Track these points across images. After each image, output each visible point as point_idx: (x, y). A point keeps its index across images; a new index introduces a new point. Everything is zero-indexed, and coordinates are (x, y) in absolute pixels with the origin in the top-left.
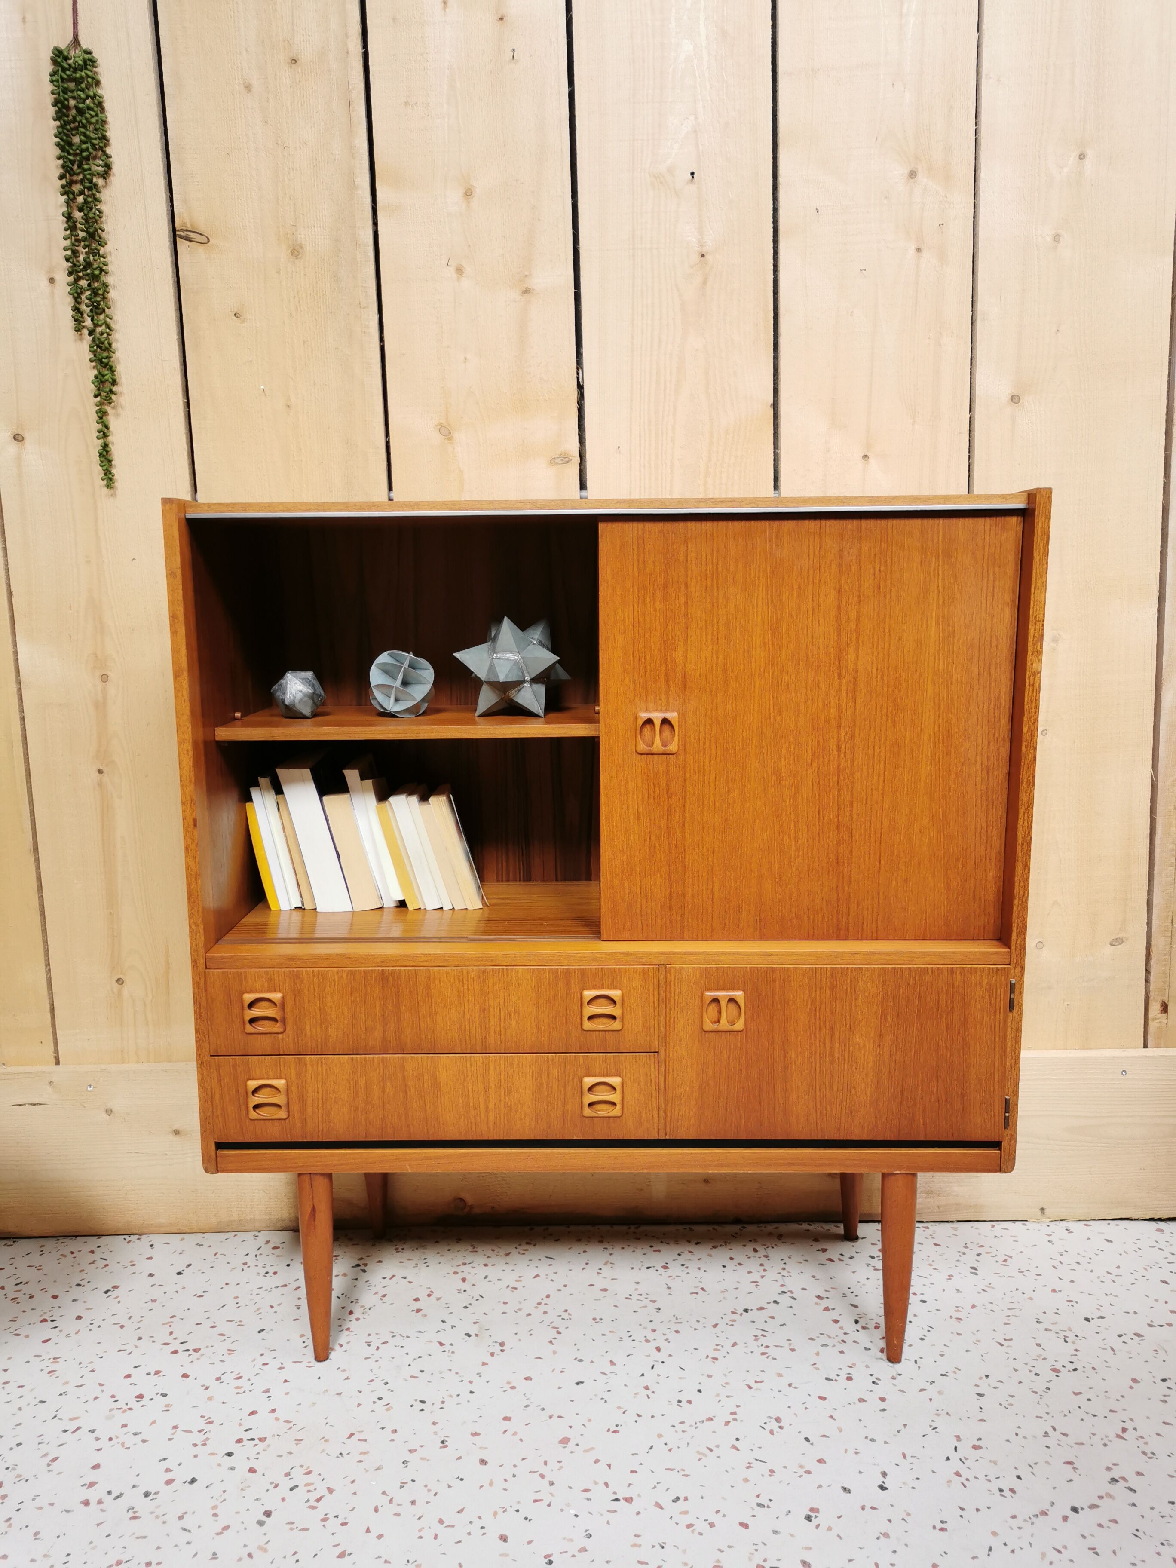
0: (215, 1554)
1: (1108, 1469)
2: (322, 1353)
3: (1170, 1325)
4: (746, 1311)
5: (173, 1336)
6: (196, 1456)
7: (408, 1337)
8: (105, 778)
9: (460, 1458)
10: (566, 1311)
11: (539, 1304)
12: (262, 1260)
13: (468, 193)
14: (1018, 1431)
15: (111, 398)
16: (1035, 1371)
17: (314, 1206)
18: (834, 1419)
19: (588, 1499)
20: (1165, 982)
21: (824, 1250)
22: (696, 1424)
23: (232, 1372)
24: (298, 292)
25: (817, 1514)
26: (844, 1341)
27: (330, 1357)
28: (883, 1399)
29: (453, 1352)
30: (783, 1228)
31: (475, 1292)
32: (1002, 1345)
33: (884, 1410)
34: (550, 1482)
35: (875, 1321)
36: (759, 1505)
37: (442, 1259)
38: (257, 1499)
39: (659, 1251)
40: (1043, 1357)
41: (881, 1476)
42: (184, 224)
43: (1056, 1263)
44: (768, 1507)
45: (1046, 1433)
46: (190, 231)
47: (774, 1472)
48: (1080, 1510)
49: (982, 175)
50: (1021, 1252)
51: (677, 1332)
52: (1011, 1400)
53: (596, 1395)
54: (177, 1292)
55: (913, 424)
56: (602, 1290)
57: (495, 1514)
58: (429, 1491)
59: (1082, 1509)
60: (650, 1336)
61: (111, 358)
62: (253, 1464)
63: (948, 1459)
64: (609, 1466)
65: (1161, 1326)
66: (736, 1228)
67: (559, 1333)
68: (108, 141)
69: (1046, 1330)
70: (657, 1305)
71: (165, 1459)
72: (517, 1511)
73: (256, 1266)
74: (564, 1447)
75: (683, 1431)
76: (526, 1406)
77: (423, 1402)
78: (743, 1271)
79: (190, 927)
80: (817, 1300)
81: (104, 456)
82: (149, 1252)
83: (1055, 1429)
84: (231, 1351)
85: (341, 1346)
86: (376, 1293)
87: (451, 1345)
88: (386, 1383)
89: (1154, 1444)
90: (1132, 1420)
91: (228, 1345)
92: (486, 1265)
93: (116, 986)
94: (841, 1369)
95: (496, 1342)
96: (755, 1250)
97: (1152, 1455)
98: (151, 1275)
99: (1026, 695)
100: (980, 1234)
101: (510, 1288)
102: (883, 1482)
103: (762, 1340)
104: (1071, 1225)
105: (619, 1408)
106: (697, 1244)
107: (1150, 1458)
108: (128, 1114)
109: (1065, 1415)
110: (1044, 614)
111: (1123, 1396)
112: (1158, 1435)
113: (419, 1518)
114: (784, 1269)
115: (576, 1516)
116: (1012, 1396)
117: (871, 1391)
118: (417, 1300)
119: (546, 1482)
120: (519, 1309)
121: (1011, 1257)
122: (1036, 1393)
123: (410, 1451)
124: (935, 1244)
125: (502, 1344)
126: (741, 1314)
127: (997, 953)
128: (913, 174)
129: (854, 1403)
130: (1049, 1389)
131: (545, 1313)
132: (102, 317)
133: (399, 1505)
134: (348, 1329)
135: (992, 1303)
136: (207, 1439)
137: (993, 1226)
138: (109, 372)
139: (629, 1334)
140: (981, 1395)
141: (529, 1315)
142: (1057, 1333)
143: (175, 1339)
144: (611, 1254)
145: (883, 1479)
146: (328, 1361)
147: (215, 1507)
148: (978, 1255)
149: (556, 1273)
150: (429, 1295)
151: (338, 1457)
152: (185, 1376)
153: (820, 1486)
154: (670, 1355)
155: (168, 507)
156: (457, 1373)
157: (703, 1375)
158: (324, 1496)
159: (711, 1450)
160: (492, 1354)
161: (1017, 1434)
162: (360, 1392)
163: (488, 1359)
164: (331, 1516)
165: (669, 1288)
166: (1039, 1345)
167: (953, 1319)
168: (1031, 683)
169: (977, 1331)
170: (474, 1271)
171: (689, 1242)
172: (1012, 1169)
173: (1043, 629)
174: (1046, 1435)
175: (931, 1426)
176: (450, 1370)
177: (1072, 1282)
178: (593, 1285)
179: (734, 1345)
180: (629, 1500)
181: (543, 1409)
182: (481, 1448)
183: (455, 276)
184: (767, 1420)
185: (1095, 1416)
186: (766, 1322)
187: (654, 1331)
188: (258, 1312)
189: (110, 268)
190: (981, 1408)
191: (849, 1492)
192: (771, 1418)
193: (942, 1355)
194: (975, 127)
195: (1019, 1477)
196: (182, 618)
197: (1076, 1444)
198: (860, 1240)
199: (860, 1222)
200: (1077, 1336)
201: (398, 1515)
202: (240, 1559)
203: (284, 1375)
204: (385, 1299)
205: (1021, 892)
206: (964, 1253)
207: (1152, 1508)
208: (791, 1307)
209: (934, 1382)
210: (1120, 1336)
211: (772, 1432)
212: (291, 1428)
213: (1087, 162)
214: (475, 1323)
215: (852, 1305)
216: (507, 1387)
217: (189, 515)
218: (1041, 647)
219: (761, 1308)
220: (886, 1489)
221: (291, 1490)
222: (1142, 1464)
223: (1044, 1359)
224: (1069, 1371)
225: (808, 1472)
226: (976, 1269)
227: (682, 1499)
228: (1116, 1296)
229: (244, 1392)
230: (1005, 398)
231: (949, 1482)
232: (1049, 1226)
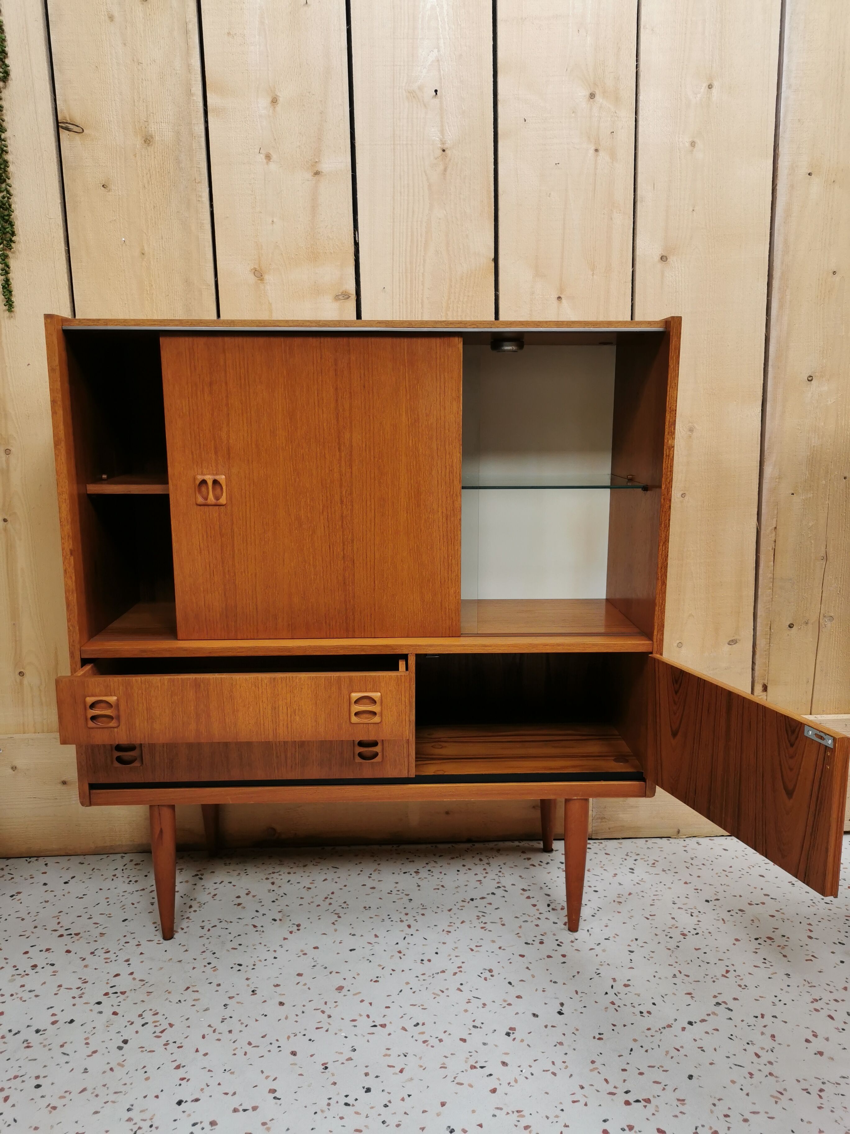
0: (86, 1069)
1: (715, 997)
2: (168, 934)
3: (763, 903)
4: (472, 900)
5: (60, 925)
6: (74, 1005)
7: (231, 922)
8: (9, 525)
9: (265, 1001)
10: (345, 902)
11: (326, 898)
12: (127, 873)
13: (274, 101)
14: (656, 974)
15: (11, 245)
16: (670, 935)
17: (161, 829)
18: (530, 970)
19: (355, 1026)
20: (765, 670)
21: (529, 859)
22: (433, 975)
23: (102, 948)
24: (149, 170)
25: (514, 1032)
26: (539, 918)
27: (175, 936)
28: (564, 956)
29: (263, 932)
30: (501, 844)
31: (281, 892)
32: (648, 919)
33: (564, 963)
34: (328, 1015)
35: (561, 905)
36: (474, 1027)
37: (258, 870)
38: (118, 1032)
39: (413, 861)
40: (675, 926)
41: (559, 1005)
42: (65, 118)
43: (688, 865)
44: (481, 1028)
45: (675, 975)
46: (70, 124)
47: (486, 1005)
48: (694, 1024)
49: (641, 98)
50: (665, 858)
51: (423, 915)
52: (652, 955)
53: (363, 958)
54: (64, 895)
55: (593, 275)
56: (371, 888)
57: (289, 1037)
58: (242, 1023)
59: (695, 1022)
60: (404, 918)
61: (11, 215)
62: (116, 1009)
63: (606, 993)
64: (371, 1004)
65: (757, 904)
66: (468, 845)
67: (339, 917)
68: (7, 54)
69: (679, 908)
70: (410, 897)
71: (52, 1007)
72: (304, 1035)
73: (123, 877)
74: (340, 992)
75: (424, 980)
76: (314, 966)
77: (240, 965)
78: (471, 873)
79: (69, 628)
80: (522, 892)
81: (6, 288)
82: (44, 869)
83: (680, 972)
84: (102, 934)
85: (182, 929)
86: (210, 893)
87: (262, 926)
88: (214, 953)
89: (747, 980)
90: (733, 965)
91: (100, 930)
92: (289, 873)
93: (18, 677)
94: (536, 936)
95: (294, 924)
96: (481, 860)
97: (745, 987)
98: (45, 884)
99: (664, 463)
100: (637, 847)
101: (306, 888)
102: (561, 1010)
103: (483, 919)
104: (701, 840)
105: (380, 965)
106: (440, 856)
107: (743, 989)
108: (28, 770)
109: (688, 963)
110: (676, 406)
111: (728, 950)
112: (750, 974)
113: (234, 1042)
114: (500, 872)
115: (346, 1037)
116: (653, 952)
117: (556, 951)
118: (238, 897)
119: (325, 1016)
120: (312, 902)
121: (658, 861)
122: (669, 949)
123: (229, 997)
124: (606, 854)
125: (298, 925)
126: (469, 902)
127: (643, 644)
128: (592, 96)
129: (544, 959)
130: (678, 947)
131: (330, 904)
132: (3, 186)
133: (219, 1033)
134: (188, 918)
135: (643, 891)
136: (83, 993)
137: (647, 841)
138: (9, 226)
139: (389, 917)
140: (632, 952)
141: (318, 906)
142: (686, 910)
143: (61, 927)
144: (379, 864)
145: (561, 1008)
146: (173, 940)
147: (86, 1039)
148: (635, 860)
149: (339, 877)
150: (247, 894)
151: (177, 1003)
152: (68, 951)
153: (517, 1013)
154: (417, 930)
155: (49, 321)
156: (265, 945)
157: (439, 943)
158: (166, 1029)
159: (443, 992)
160: (291, 932)
161: (654, 976)
162: (195, 959)
163: (287, 935)
164: (170, 1042)
165: (419, 886)
166: (673, 918)
167: (616, 902)
168: (668, 454)
169: (632, 910)
170: (281, 877)
171: (435, 855)
172: (654, 795)
173: (675, 417)
174: (675, 976)
175: (596, 973)
176: (260, 943)
177: (699, 877)
178: (365, 885)
179: (463, 922)
180: (383, 1026)
181: (326, 968)
182: (280, 994)
183: (265, 161)
184: (483, 971)
185: (708, 963)
186: (485, 907)
187: (407, 914)
188: (123, 907)
189: (9, 149)
190: (631, 960)
191: (537, 1016)
192: (485, 969)
193: (606, 926)
194: (636, 64)
195: (654, 1004)
196: (59, 403)
197: (694, 981)
198: (554, 852)
199: (555, 840)
200: (699, 912)
201: (219, 1040)
202: (104, 1072)
203: (140, 949)
204: (215, 897)
205: (661, 602)
206: (626, 859)
207: (742, 1021)
208: (504, 897)
209: (600, 944)
210: (729, 911)
211: (486, 979)
212: (144, 984)
213: (714, 90)
214: (279, 912)
215: (546, 895)
216: (301, 954)
217: (65, 328)
218: (674, 429)
219: (483, 898)
220: (563, 1014)
221: (143, 1025)
222: (738, 992)
223: (677, 927)
224: (693, 935)
225: (509, 1004)
226: (633, 869)
227: (421, 1024)
228: (728, 886)
229: (111, 961)
230: (657, 258)
231: (606, 1008)
232: (685, 840)
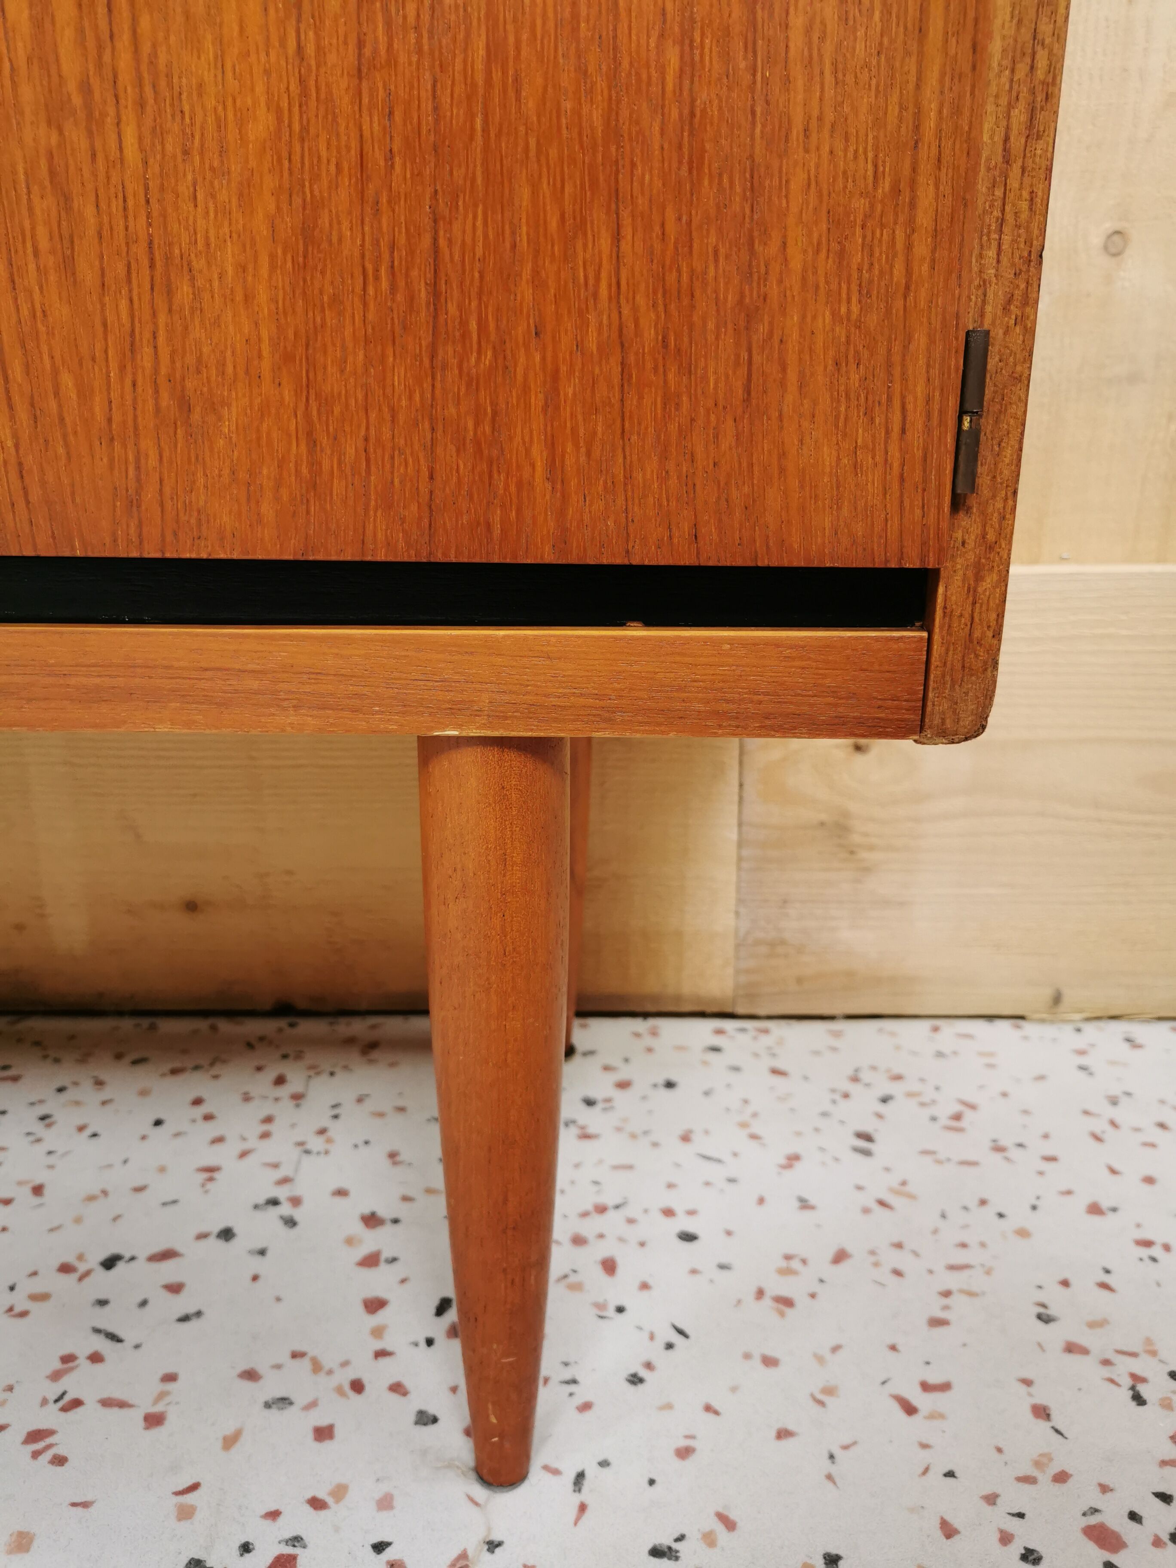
26: (355, 1387)
32: (911, 1410)
40: (1054, 1469)
43: (1100, 1126)
50: (1005, 1095)
66: (268, 1026)
69: (1070, 1349)
78: (201, 1136)
96: (279, 1081)
100: (898, 1048)
103: (76, 1378)
104: (1138, 1030)
106: (135, 1062)
114: (322, 1132)
121: (973, 1108)
124: (775, 1072)
126: (84, 1275)
135: (899, 1246)
137: (936, 1029)
142: (1106, 1362)
148: (885, 1100)
166: (1042, 1412)
167: (765, 1302)
169: (836, 1349)
172: (979, 728)
177: (1149, 1180)
186: (142, 1304)
206: (846, 1096)
223: (1062, 1477)
232: (1079, 1030)
